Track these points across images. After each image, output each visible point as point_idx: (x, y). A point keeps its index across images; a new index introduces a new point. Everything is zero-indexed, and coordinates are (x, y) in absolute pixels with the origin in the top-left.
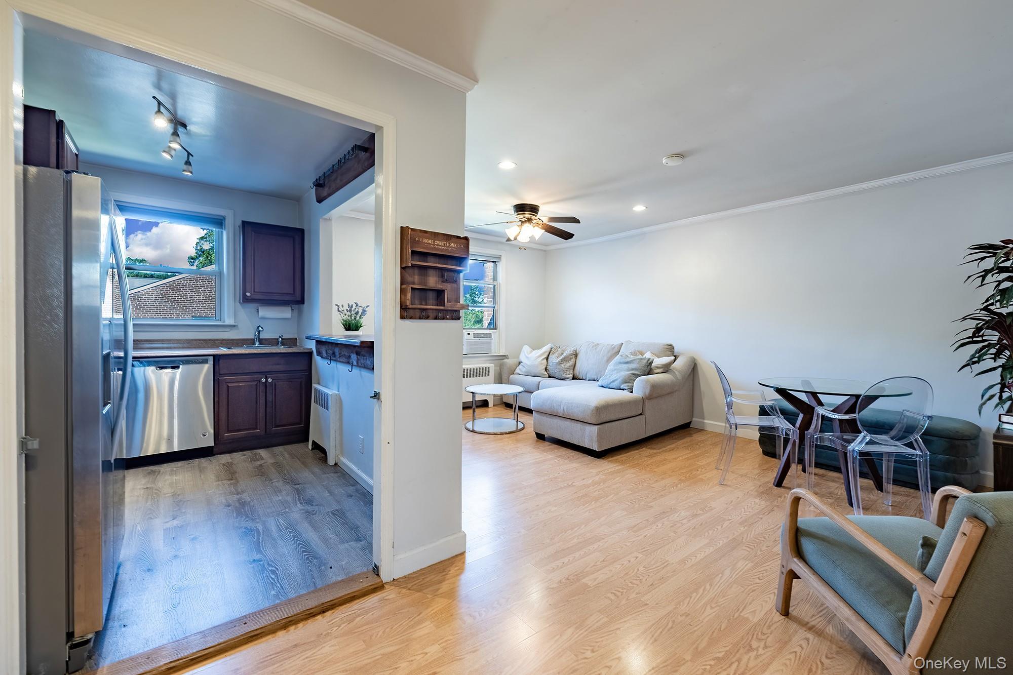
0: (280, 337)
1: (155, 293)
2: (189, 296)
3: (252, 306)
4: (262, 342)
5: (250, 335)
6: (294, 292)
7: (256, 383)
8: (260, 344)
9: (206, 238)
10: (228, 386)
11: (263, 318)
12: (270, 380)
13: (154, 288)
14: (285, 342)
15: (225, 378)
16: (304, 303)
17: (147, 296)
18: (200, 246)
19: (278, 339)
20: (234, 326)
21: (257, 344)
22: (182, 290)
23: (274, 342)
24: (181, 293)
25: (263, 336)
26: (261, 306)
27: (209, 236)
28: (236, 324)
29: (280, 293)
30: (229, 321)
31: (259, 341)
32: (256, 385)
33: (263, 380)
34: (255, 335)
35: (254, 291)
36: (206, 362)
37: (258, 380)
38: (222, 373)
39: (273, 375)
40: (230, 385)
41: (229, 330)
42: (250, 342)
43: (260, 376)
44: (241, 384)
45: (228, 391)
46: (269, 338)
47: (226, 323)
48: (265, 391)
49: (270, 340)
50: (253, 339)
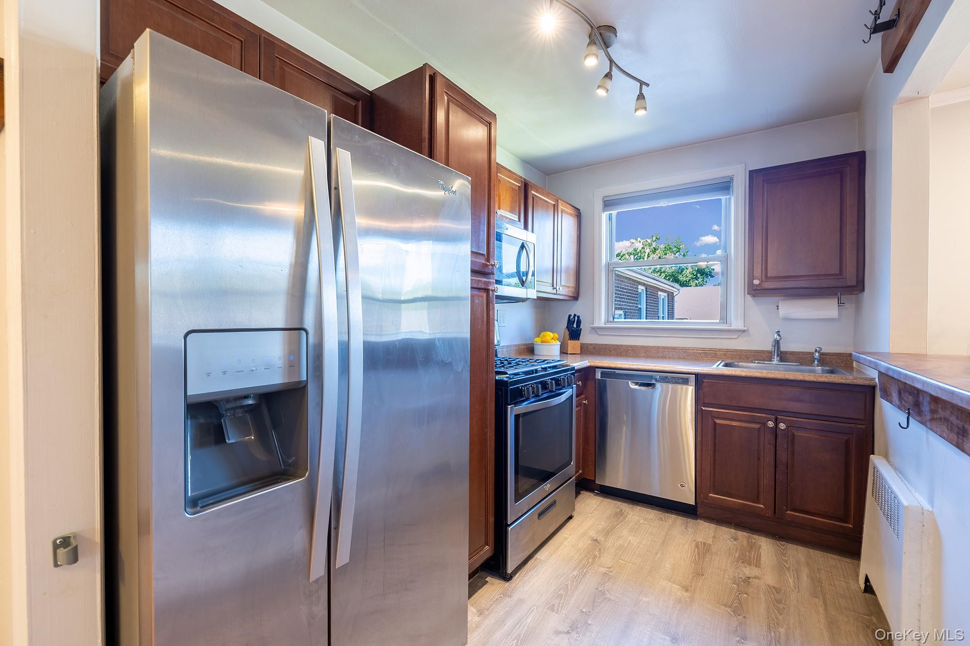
0: (816, 351)
3: (768, 302)
4: (784, 357)
5: (768, 346)
6: (842, 271)
7: (757, 426)
8: (780, 362)
10: (715, 422)
11: (786, 319)
12: (782, 426)
14: (825, 359)
15: (711, 409)
16: (863, 290)
19: (812, 354)
21: (773, 362)
23: (804, 359)
25: (787, 347)
26: (781, 300)
28: (746, 328)
29: (813, 275)
30: (736, 323)
31: (779, 356)
32: (759, 429)
33: (771, 424)
34: (773, 346)
35: (766, 276)
36: (685, 382)
37: (761, 422)
38: (707, 401)
39: (788, 418)
40: (718, 421)
41: (736, 337)
42: (765, 357)
43: (764, 415)
44: (734, 423)
45: (715, 430)
46: (796, 352)
47: (733, 327)
48: (773, 442)
49: (798, 356)
50: (770, 352)
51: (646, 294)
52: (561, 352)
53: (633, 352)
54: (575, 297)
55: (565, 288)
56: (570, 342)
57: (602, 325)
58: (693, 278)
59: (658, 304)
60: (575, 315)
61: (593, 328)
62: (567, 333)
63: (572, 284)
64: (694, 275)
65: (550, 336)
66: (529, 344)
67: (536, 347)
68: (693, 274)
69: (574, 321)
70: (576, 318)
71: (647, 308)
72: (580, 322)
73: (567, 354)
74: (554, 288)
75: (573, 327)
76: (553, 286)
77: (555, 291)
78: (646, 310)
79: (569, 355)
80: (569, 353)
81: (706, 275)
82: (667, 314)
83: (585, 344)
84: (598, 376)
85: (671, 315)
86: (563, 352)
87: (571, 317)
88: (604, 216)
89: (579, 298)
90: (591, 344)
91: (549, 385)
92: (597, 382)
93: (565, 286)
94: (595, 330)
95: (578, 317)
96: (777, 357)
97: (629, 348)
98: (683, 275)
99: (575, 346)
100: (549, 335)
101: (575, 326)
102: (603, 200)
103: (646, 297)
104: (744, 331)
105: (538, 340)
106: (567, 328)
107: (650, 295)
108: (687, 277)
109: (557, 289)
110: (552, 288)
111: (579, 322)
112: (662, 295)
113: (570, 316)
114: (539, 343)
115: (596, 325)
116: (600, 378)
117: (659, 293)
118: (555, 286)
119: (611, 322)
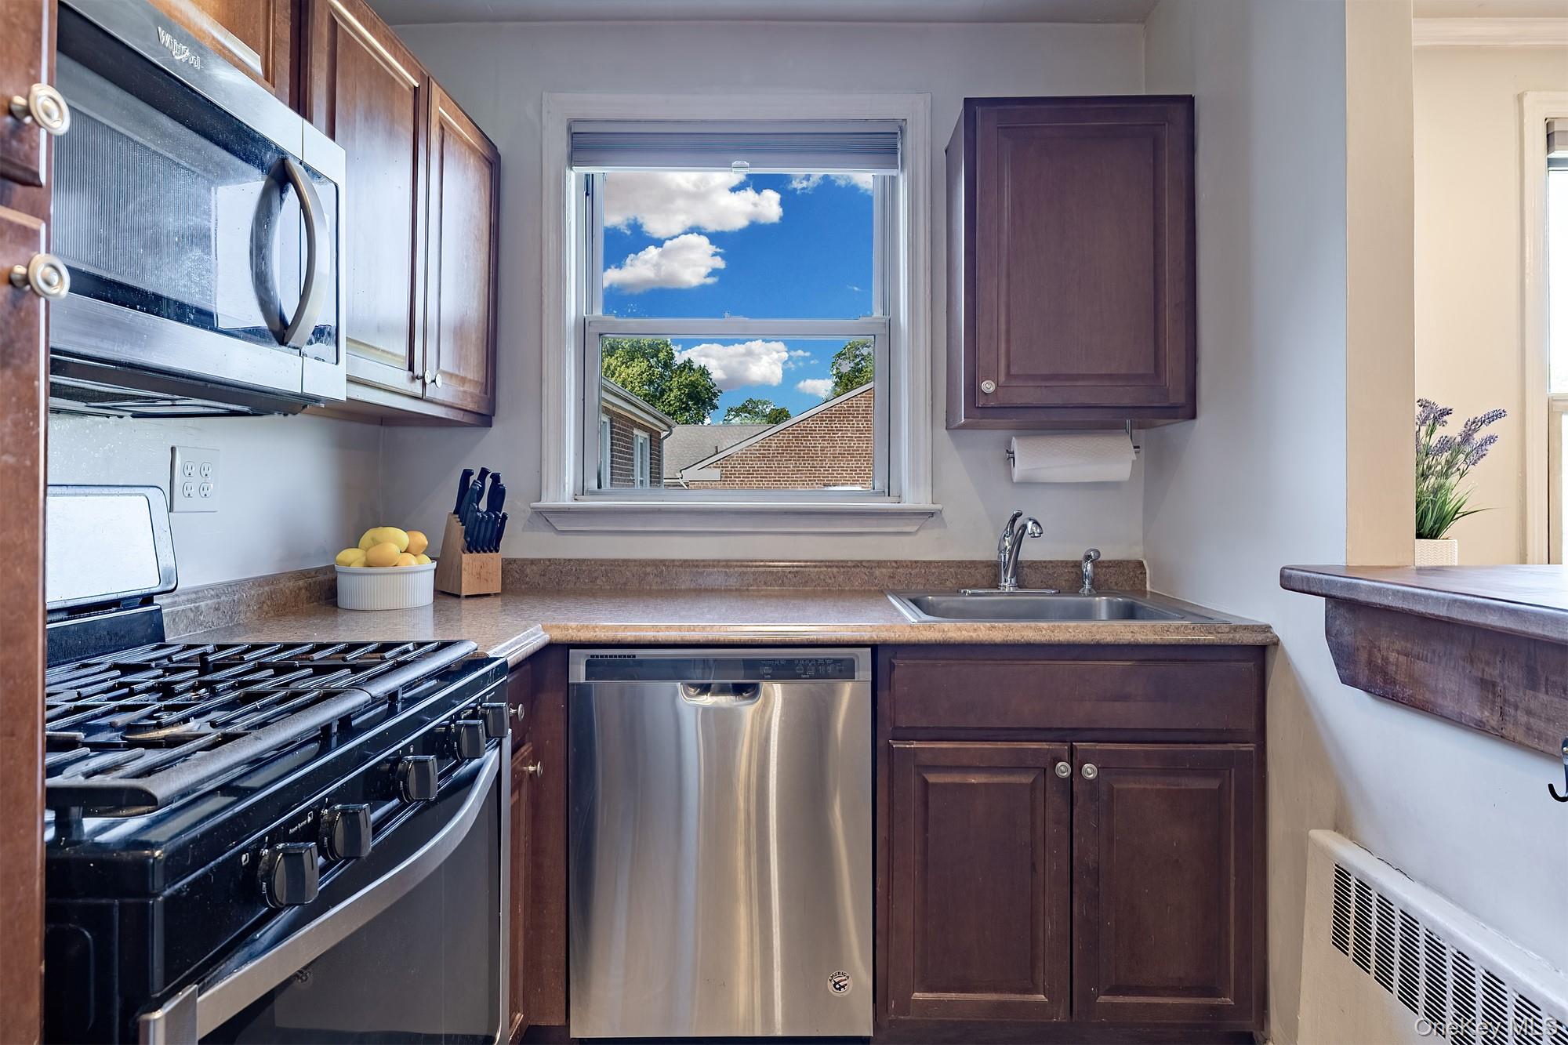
0: (1088, 557)
1: (774, 445)
2: (819, 449)
3: (988, 440)
4: (1025, 575)
5: (984, 548)
6: (1157, 366)
7: (1026, 779)
8: (1020, 585)
9: (845, 354)
10: (926, 782)
11: (1027, 484)
12: (1090, 771)
13: (771, 438)
14: (1106, 577)
15: (915, 745)
16: (1193, 416)
17: (762, 452)
18: (837, 369)
19: (1077, 565)
20: (932, 514)
21: (1008, 583)
22: (809, 438)
24: (808, 443)
25: (1031, 551)
26: (1017, 436)
27: (848, 349)
28: (938, 507)
29: (1100, 377)
30: (915, 497)
31: (1015, 574)
32: (1033, 786)
33: (1063, 769)
34: (1002, 550)
35: (1008, 374)
36: (846, 670)
37: (1038, 765)
38: (903, 721)
39: (1099, 746)
40: (932, 778)
41: (915, 528)
42: (979, 576)
43: (1045, 746)
44: (973, 779)
45: (926, 804)
46: (1040, 562)
47: (908, 503)
48: (1066, 815)
49: (1044, 570)
50: (995, 565)
51: (612, 433)
52: (436, 591)
53: (659, 580)
54: (484, 418)
55: (454, 382)
56: (467, 558)
57: (567, 502)
58: (681, 409)
59: (632, 454)
60: (484, 473)
61: (541, 513)
62: (458, 529)
63: (473, 371)
64: (683, 403)
65: (397, 542)
66: (317, 570)
67: (343, 583)
68: (681, 400)
69: (482, 490)
70: (489, 481)
71: (612, 462)
72: (503, 492)
73: (458, 596)
74: (414, 378)
75: (478, 510)
76: (411, 368)
77: (417, 388)
78: (612, 467)
79: (465, 603)
80: (464, 594)
81: (702, 404)
82: (648, 476)
83: (515, 560)
84: (578, 673)
85: (656, 476)
86: (446, 592)
87: (472, 479)
88: (573, 177)
89: (494, 419)
90: (533, 562)
91: (412, 777)
92: (573, 694)
93: (451, 375)
94: (547, 517)
95: (496, 478)
96: (1011, 577)
97: (648, 570)
98: (663, 402)
99: (484, 571)
100: (395, 539)
101: (483, 505)
102: (569, 128)
103: (612, 438)
104: (933, 514)
105: (352, 556)
106: (456, 512)
107: (618, 434)
108: (670, 405)
109: (428, 381)
110: (406, 374)
111: (498, 494)
112: (640, 435)
113: (467, 474)
114: (357, 567)
115: (548, 502)
116: (583, 680)
117: (636, 432)
118: (418, 371)
119: (593, 493)
